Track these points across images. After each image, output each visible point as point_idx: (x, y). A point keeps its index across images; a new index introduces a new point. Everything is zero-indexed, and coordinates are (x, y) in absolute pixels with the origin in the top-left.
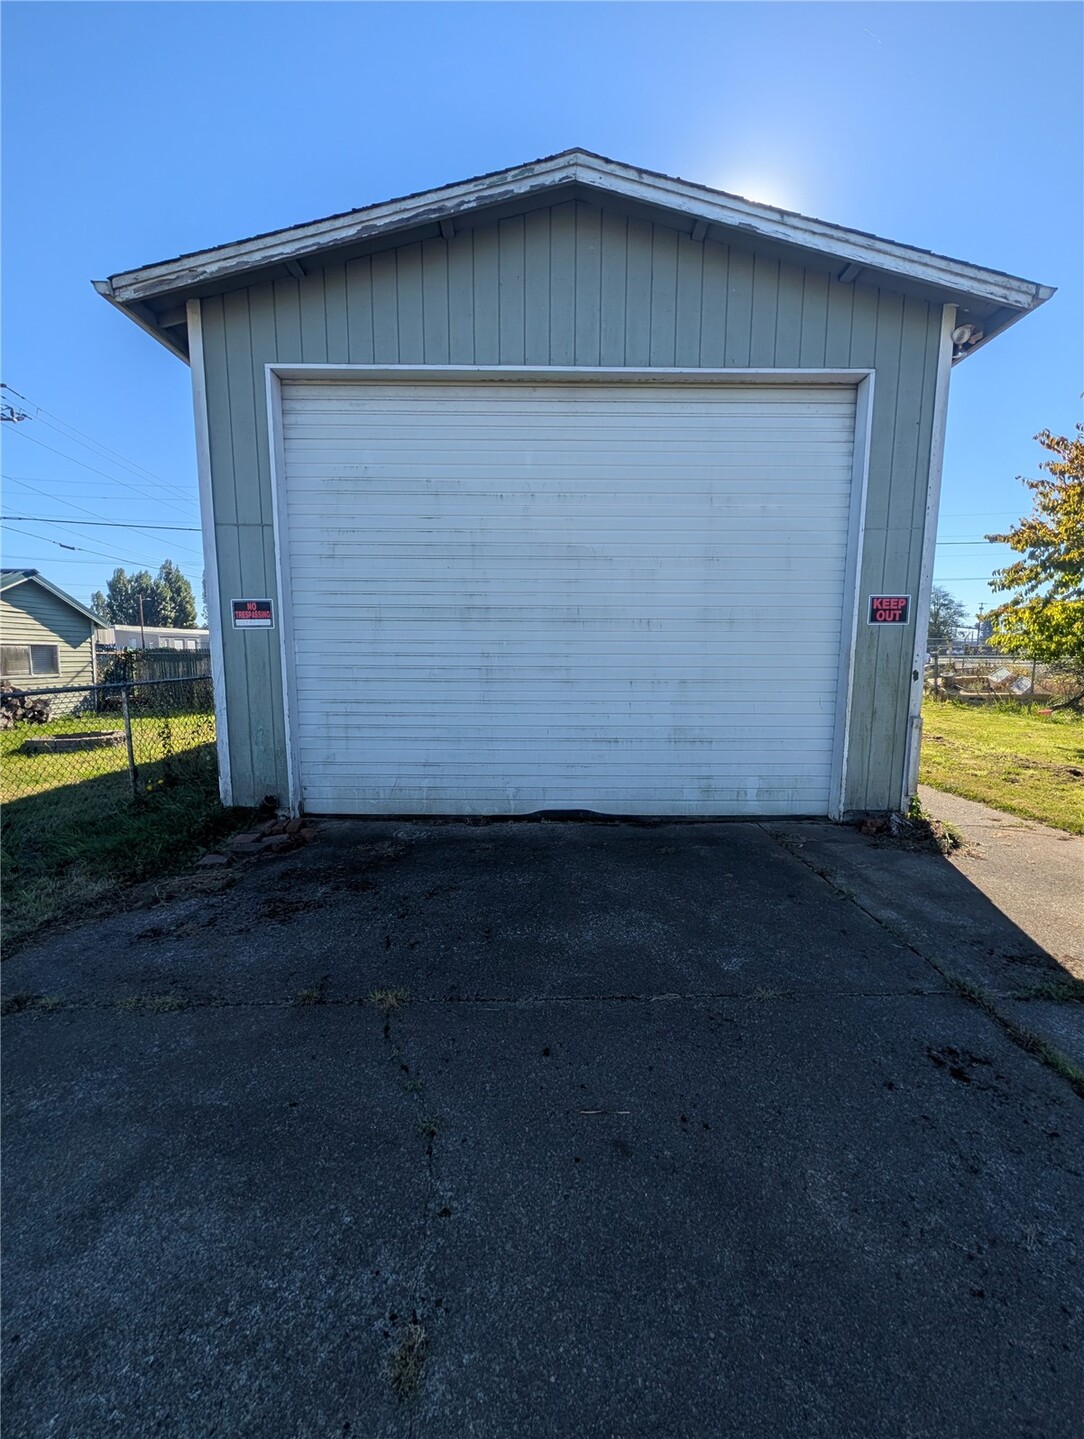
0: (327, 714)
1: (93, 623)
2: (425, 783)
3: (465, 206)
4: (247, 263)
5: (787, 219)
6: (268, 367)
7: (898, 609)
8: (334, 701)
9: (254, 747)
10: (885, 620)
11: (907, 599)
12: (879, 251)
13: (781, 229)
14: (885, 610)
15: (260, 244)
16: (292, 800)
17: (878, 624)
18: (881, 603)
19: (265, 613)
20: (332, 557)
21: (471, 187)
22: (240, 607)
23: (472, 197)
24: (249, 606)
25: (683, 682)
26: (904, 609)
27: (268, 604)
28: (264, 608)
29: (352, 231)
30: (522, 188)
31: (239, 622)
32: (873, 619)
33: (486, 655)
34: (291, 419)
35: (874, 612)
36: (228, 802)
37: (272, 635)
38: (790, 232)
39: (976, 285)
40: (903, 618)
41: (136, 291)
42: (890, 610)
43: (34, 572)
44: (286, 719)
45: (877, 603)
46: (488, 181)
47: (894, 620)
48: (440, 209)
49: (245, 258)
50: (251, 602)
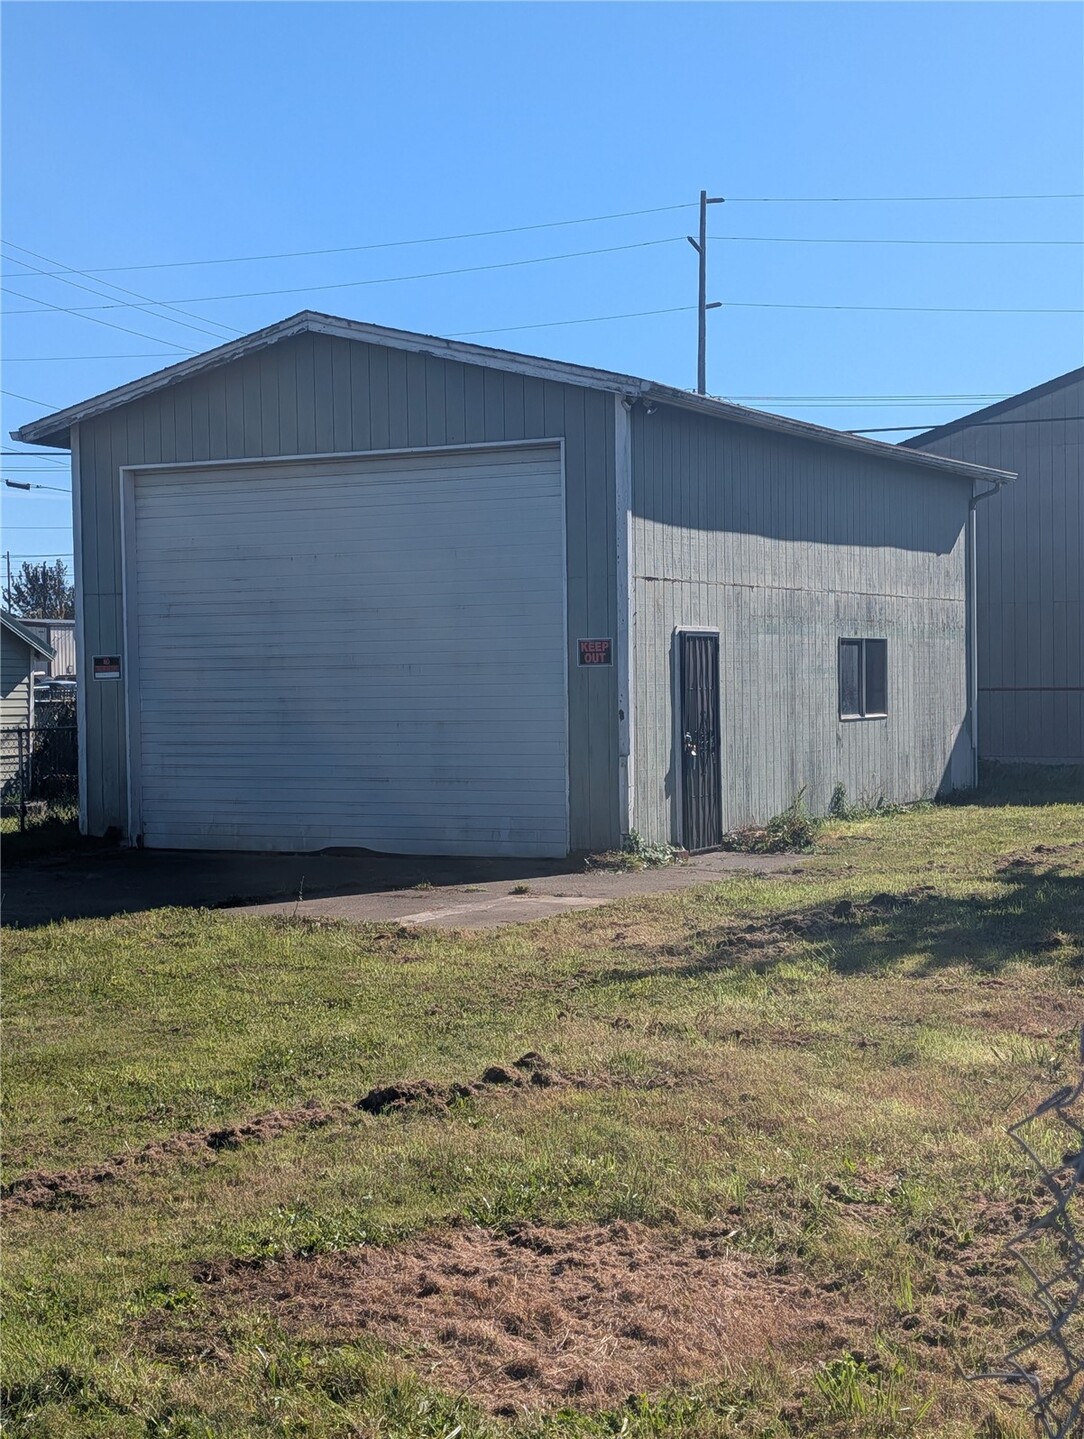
0: (163, 755)
1: (33, 652)
2: (236, 819)
3: (237, 357)
4: (101, 410)
5: (450, 345)
6: (121, 468)
7: (602, 652)
8: (169, 744)
9: (105, 782)
10: (592, 662)
11: (609, 641)
12: (520, 363)
13: (449, 352)
14: (591, 653)
15: (110, 396)
16: (131, 832)
17: (586, 666)
18: (587, 646)
19: (116, 667)
20: (168, 616)
21: (240, 345)
22: (99, 662)
23: (241, 350)
24: (105, 662)
26: (608, 651)
27: (118, 659)
28: (114, 663)
29: (166, 382)
30: (273, 340)
31: (98, 675)
32: (582, 662)
33: (282, 699)
34: (141, 502)
35: (582, 654)
36: (84, 832)
37: (119, 683)
38: (456, 354)
39: (595, 382)
40: (607, 660)
41: (35, 435)
42: (595, 652)
44: (128, 758)
45: (583, 647)
46: (249, 339)
47: (600, 662)
48: (221, 360)
49: (101, 407)
50: (106, 658)
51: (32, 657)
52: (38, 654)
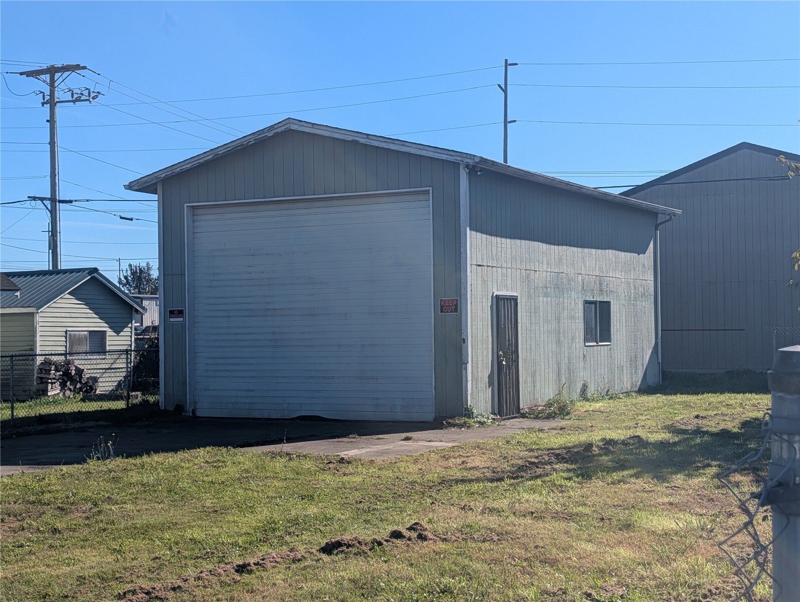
0: (207, 364)
1: (134, 309)
2: (248, 400)
3: (250, 143)
4: (175, 172)
5: (369, 137)
6: (186, 205)
7: (453, 306)
8: (211, 358)
9: (174, 380)
10: (447, 312)
11: (457, 300)
12: (408, 146)
13: (368, 140)
14: (447, 306)
15: (179, 165)
16: (189, 408)
17: (444, 314)
18: (445, 303)
19: (181, 315)
20: (210, 287)
21: (252, 136)
22: (172, 312)
23: (253, 139)
24: (175, 312)
25: (363, 346)
26: (456, 305)
27: (183, 310)
28: (180, 313)
29: (211, 157)
30: (270, 134)
31: (171, 320)
32: (442, 311)
33: (274, 333)
34: (196, 224)
35: (442, 307)
36: (162, 408)
37: (183, 325)
38: (371, 141)
39: (449, 157)
40: (456, 310)
41: (138, 186)
42: (449, 306)
43: (95, 270)
44: (187, 366)
45: (442, 303)
46: (258, 133)
47: (451, 312)
48: (242, 145)
49: (174, 171)
50: (176, 310)
51: (134, 313)
52: (137, 311)
